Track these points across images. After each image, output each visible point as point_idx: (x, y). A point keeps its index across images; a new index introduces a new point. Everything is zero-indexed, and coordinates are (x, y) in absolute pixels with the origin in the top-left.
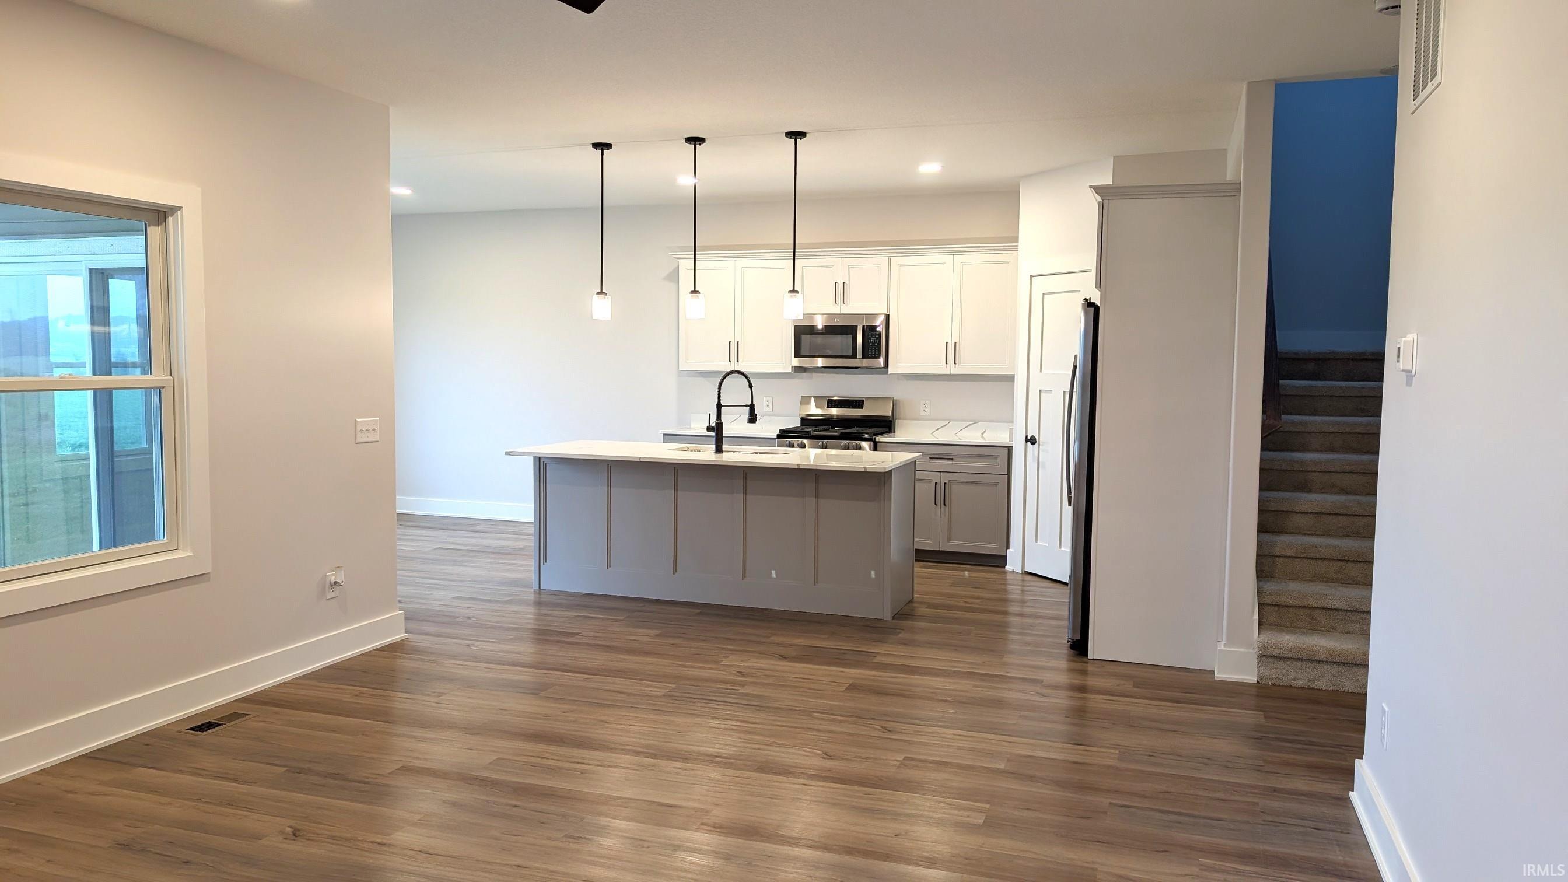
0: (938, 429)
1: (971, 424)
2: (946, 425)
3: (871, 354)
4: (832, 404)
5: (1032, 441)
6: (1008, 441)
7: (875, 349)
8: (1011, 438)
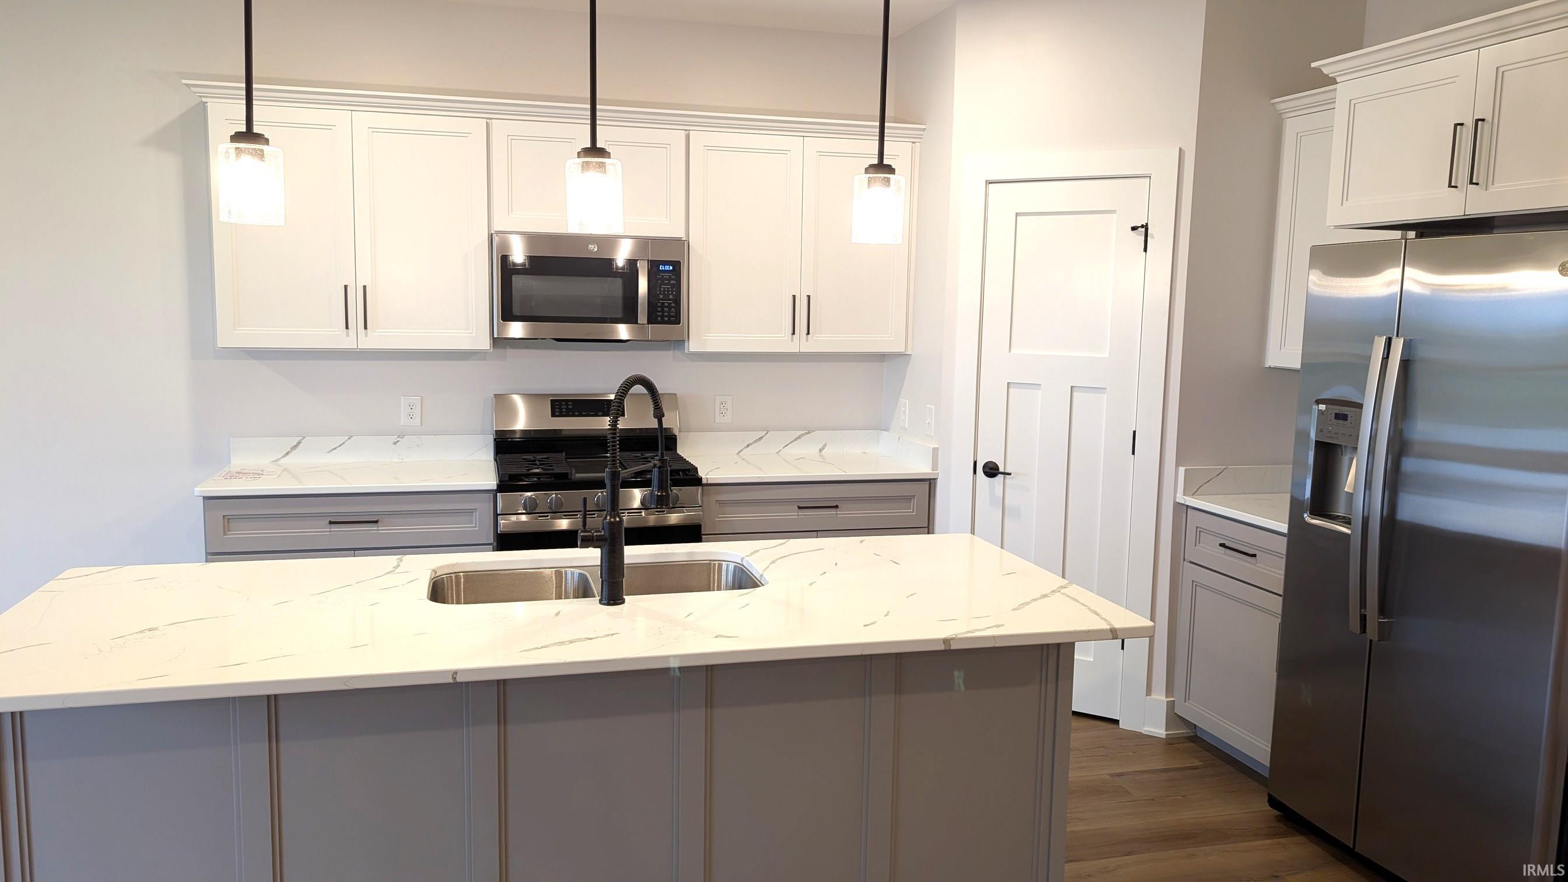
0: (748, 446)
1: (802, 435)
2: (761, 438)
3: (663, 317)
4: (560, 409)
5: (991, 470)
6: (929, 471)
7: (670, 307)
8: (935, 466)
